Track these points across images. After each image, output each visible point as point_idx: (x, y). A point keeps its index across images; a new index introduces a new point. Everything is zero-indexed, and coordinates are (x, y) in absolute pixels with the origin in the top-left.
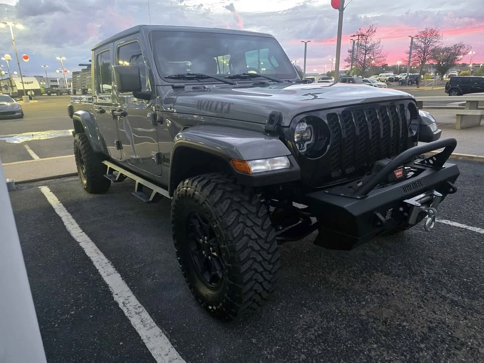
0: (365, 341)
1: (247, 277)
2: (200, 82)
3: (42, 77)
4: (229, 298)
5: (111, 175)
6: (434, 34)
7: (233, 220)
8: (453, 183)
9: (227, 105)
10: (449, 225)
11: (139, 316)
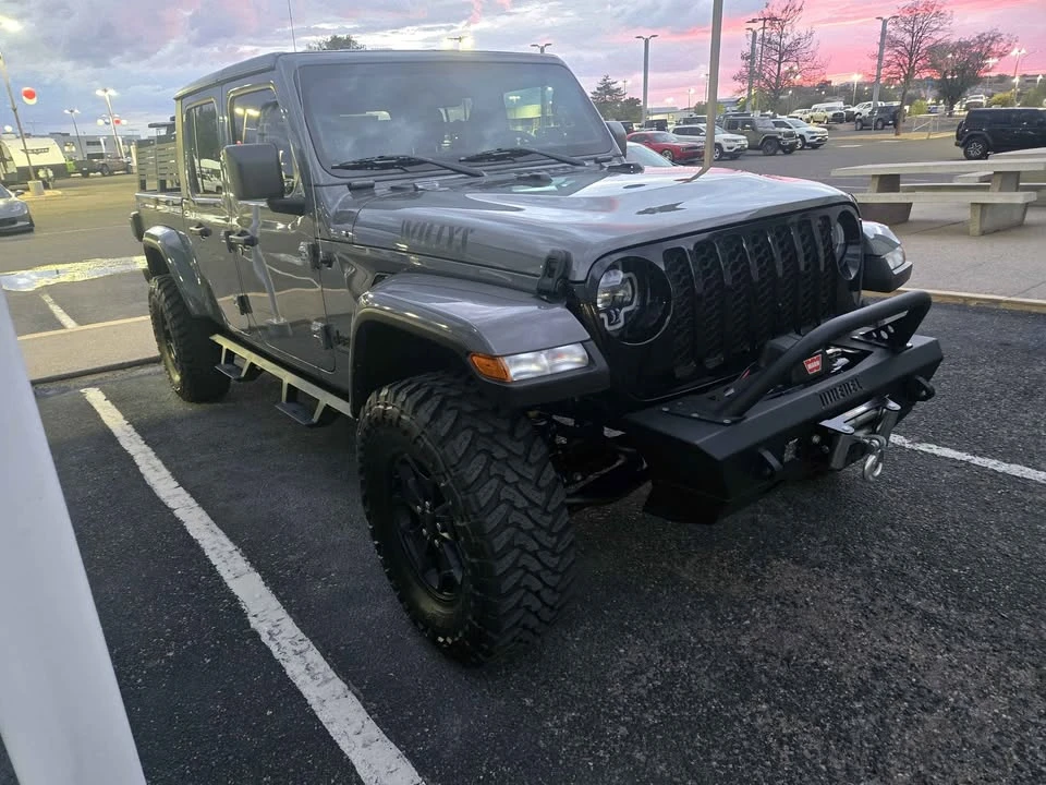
0: (745, 698)
1: (507, 585)
2: (407, 172)
3: (68, 134)
4: (475, 624)
5: (229, 367)
6: (934, 12)
7: (477, 472)
8: (928, 379)
9: (461, 232)
10: (933, 454)
11: (302, 659)
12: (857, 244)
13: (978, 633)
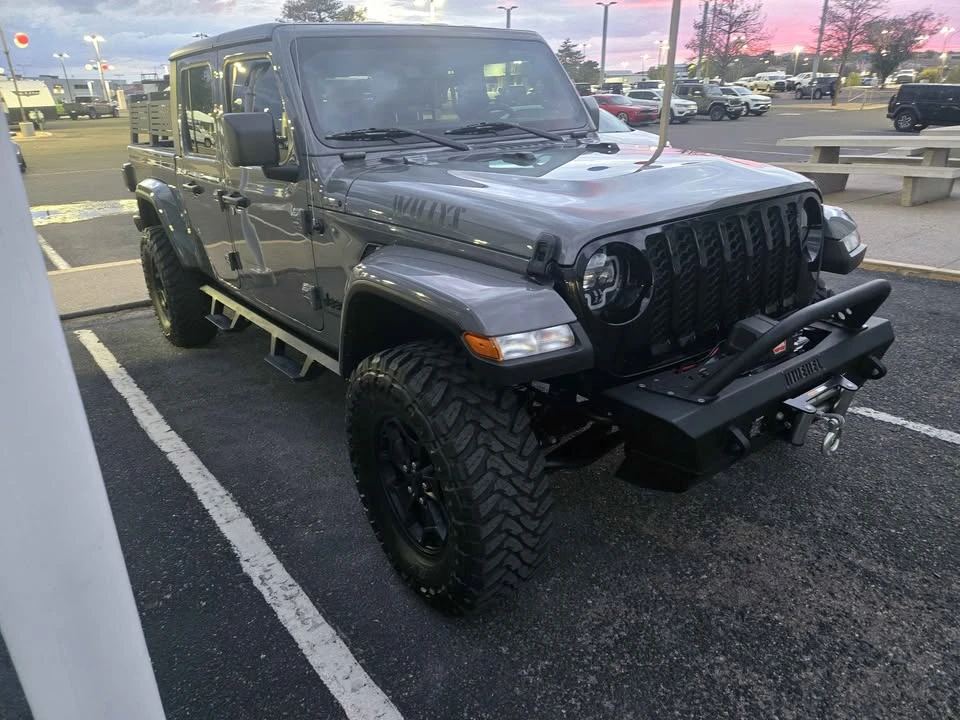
0: (704, 651)
1: (492, 545)
2: (396, 143)
3: (56, 77)
4: (459, 580)
5: (218, 317)
7: (466, 442)
8: (880, 358)
9: (453, 211)
10: (871, 418)
11: (292, 604)
12: (819, 228)
13: (913, 592)
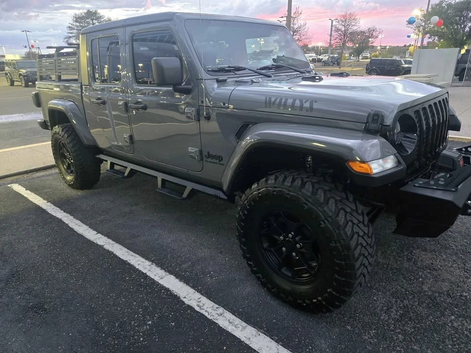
5: (113, 171)
6: (353, 18)
11: (224, 318)
